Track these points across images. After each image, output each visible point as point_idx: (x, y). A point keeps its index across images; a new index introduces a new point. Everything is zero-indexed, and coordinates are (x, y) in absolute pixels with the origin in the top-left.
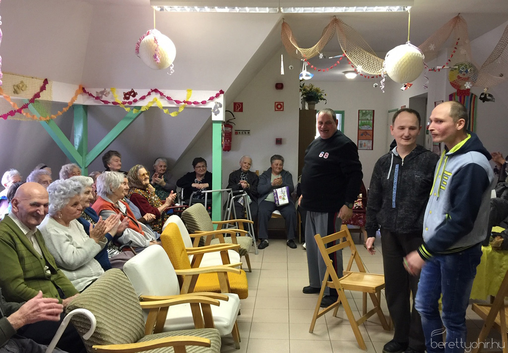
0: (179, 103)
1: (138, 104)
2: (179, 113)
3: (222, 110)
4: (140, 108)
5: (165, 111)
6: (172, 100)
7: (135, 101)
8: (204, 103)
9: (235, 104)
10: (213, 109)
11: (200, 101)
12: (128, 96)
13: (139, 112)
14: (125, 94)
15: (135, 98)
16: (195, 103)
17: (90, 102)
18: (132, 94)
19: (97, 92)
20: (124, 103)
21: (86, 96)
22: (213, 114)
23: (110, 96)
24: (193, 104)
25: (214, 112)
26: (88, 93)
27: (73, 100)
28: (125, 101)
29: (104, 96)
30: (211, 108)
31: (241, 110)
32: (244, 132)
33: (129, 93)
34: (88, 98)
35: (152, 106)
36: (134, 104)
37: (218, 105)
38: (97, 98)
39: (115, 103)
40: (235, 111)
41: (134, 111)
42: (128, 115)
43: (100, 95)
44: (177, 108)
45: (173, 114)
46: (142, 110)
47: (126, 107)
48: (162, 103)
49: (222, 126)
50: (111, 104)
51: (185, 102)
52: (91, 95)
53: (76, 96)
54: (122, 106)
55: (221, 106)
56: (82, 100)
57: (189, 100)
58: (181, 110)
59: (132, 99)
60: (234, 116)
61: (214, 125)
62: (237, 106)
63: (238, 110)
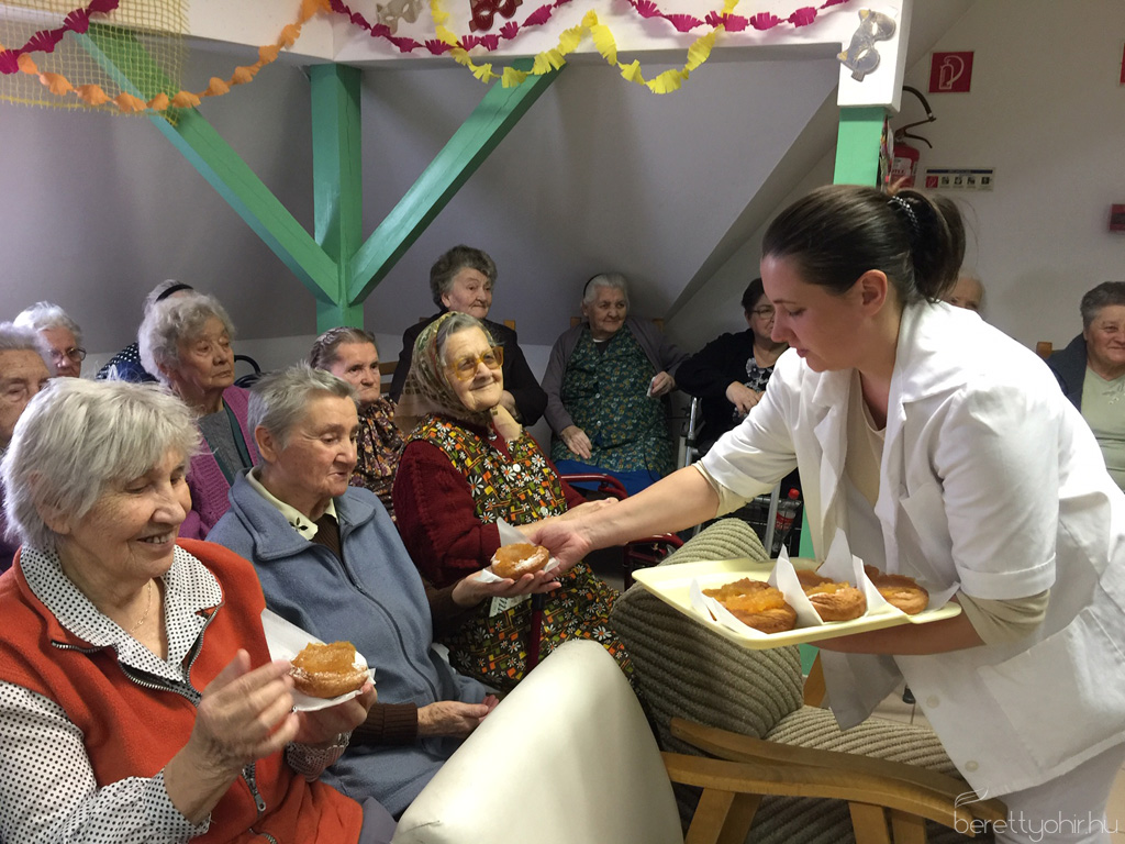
0: (686, 30)
1: (521, 48)
2: (685, 79)
3: (890, 53)
4: (525, 63)
5: (628, 71)
6: (658, 14)
7: (510, 32)
8: (803, 18)
9: (938, 59)
10: (845, 47)
11: (784, 11)
12: (485, 13)
13: (530, 84)
14: (477, 6)
15: (511, 20)
16: (763, 21)
17: (358, 50)
19: (379, 8)
20: (468, 44)
21: (344, 24)
22: (845, 72)
23: (422, 18)
24: (750, 31)
25: (850, 63)
26: (347, 10)
27: (285, 40)
28: (479, 34)
29: (401, 22)
30: (838, 46)
31: (963, 85)
32: (965, 179)
34: (350, 34)
35: (579, 50)
36: (506, 47)
37: (875, 29)
38: (381, 31)
39: (436, 47)
40: (934, 88)
41: (508, 77)
42: (491, 99)
43: (390, 18)
44: (677, 58)
45: (660, 85)
46: (540, 69)
47: (478, 62)
48: (621, 35)
49: (885, 132)
50: (425, 54)
51: (713, 20)
52: (358, 20)
53: (303, 17)
54: (462, 57)
55: (887, 31)
56: (327, 43)
57: (737, 11)
58: (698, 58)
59: (499, 21)
60: (928, 111)
61: (845, 129)
62: (948, 69)
63: (950, 83)
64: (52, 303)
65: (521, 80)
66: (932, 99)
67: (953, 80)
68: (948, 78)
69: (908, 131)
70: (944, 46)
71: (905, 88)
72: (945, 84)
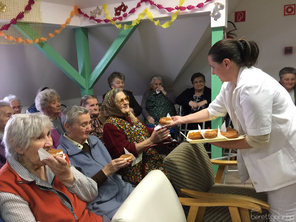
0: (170, 11)
1: (129, 19)
2: (171, 24)
3: (223, 13)
4: (130, 23)
5: (156, 23)
6: (163, 8)
7: (125, 16)
8: (200, 6)
9: (236, 13)
10: (212, 12)
11: (195, 5)
12: (118, 11)
13: (131, 28)
14: (116, 10)
15: (125, 13)
16: (190, 7)
17: (87, 23)
18: (123, 8)
19: (91, 12)
20: (115, 19)
21: (82, 17)
22: (212, 19)
23: (102, 14)
24: (187, 10)
25: (213, 16)
26: (83, 13)
27: (67, 22)
28: (117, 17)
29: (97, 15)
30: (210, 12)
31: (243, 20)
33: (120, 8)
34: (84, 19)
35: (143, 19)
36: (124, 19)
37: (219, 7)
38: (92, 18)
39: (106, 21)
40: (236, 21)
41: (125, 27)
42: (122, 33)
43: (94, 14)
44: (168, 19)
45: (165, 26)
46: (134, 24)
47: (118, 24)
48: (153, 14)
49: (224, 33)
50: (104, 23)
51: (177, 8)
52: (86, 16)
53: (72, 16)
54: (113, 23)
55: (222, 7)
56: (78, 22)
57: (183, 5)
58: (174, 18)
59: (122, 13)
60: (235, 27)
61: (214, 33)
62: (239, 16)
63: (240, 19)
64: (13, 94)
65: (129, 28)
66: (236, 24)
67: (241, 19)
68: (239, 18)
69: (230, 33)
70: (237, 10)
71: (228, 22)
72: (239, 20)
